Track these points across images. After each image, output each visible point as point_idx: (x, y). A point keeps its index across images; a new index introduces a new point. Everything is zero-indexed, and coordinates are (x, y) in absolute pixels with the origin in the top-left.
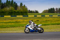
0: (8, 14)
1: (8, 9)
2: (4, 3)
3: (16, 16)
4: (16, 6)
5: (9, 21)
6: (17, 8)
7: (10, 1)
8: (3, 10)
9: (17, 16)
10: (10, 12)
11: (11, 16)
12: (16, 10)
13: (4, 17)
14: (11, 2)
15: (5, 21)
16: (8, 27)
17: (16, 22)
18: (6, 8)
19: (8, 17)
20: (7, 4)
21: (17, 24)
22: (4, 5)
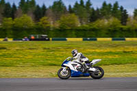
0: (107, 34)
1: (105, 22)
2: (98, 9)
3: (124, 40)
4: (124, 16)
5: (108, 50)
6: (126, 21)
7: (110, 5)
8: (95, 25)
9: (127, 39)
10: (109, 30)
11: (113, 40)
12: (125, 25)
13: (96, 40)
14: (112, 7)
15: (98, 51)
16: (106, 65)
17: (125, 52)
18: (102, 21)
19: (105, 41)
20: (105, 11)
21: (126, 57)
22: (96, 14)
